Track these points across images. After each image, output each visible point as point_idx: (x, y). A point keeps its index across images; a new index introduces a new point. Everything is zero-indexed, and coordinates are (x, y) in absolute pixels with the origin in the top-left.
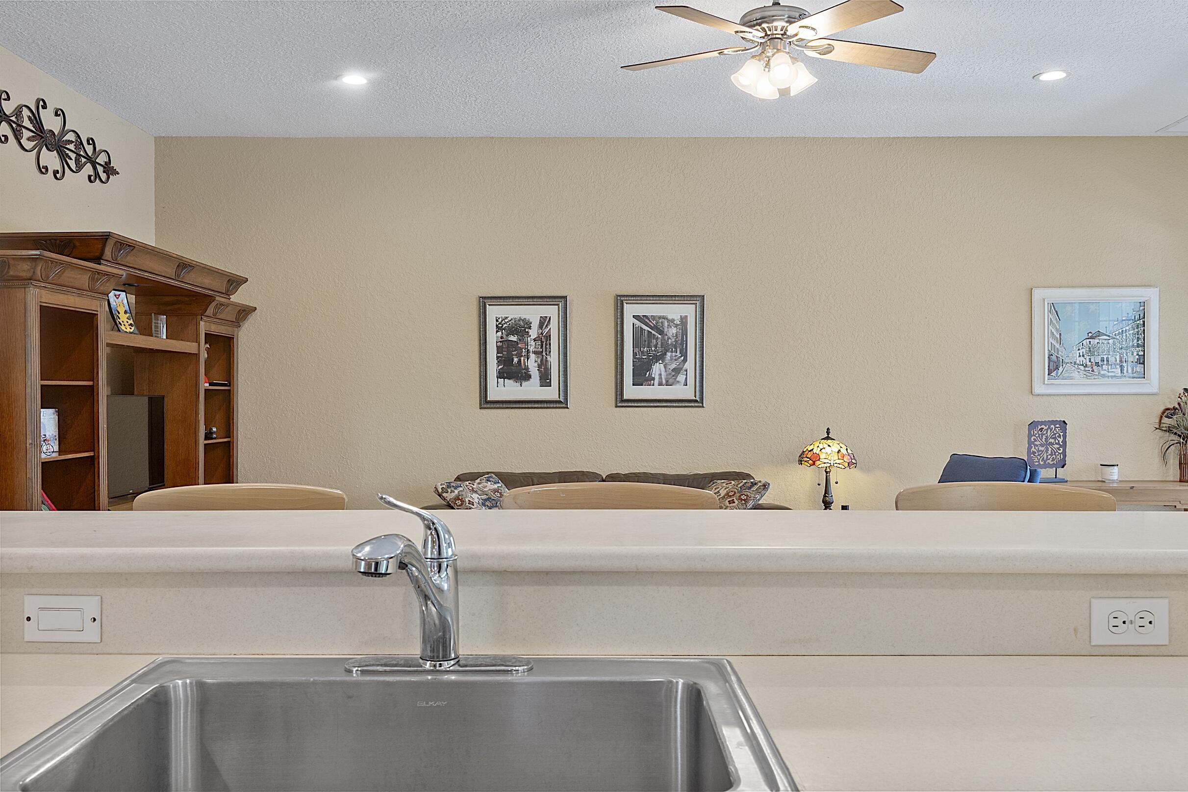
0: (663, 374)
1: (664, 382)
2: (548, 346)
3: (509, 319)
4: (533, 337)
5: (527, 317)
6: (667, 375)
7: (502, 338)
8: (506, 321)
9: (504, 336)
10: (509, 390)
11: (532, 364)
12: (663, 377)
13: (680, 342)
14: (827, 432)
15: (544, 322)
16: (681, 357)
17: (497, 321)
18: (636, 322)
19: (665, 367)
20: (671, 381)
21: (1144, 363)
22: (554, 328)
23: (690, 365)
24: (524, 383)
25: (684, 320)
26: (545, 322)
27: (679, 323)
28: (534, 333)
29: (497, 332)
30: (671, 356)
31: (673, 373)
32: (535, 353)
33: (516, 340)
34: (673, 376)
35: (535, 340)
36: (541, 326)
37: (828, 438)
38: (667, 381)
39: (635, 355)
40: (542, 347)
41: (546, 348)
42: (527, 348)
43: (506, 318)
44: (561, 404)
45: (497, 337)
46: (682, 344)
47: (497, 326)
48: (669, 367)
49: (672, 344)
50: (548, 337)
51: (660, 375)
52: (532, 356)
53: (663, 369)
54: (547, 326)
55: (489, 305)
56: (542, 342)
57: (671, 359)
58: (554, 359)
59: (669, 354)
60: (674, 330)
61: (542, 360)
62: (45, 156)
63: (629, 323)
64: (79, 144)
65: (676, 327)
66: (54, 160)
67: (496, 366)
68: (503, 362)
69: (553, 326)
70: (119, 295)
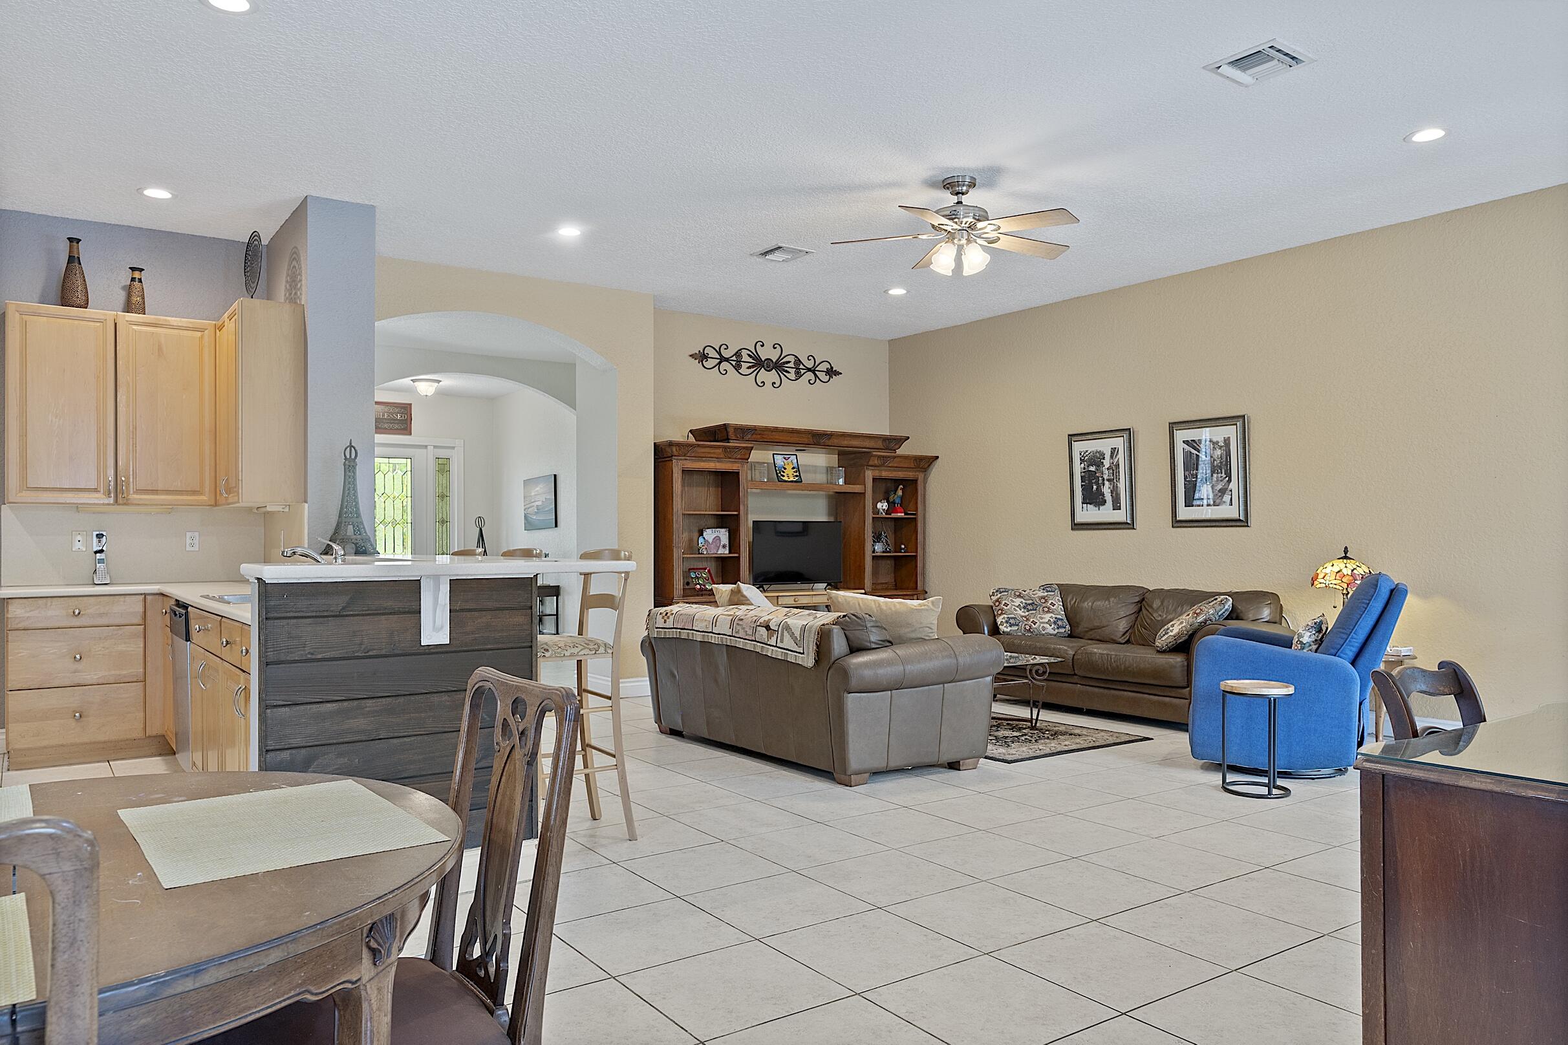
0: (1211, 494)
1: (1212, 503)
3: (1089, 452)
4: (1106, 467)
6: (1214, 496)
7: (1084, 468)
8: (1087, 454)
10: (1089, 513)
11: (1106, 490)
12: (1210, 497)
13: (1224, 463)
14: (1344, 551)
15: (1114, 451)
16: (1226, 477)
17: (1081, 454)
18: (1186, 446)
19: (1212, 488)
20: (1218, 501)
22: (1121, 457)
23: (1233, 485)
24: (1101, 508)
25: (1227, 441)
27: (1222, 444)
28: (1107, 463)
29: (1081, 463)
30: (1217, 477)
31: (1220, 494)
32: (1108, 480)
34: (1220, 496)
35: (1108, 469)
36: (1112, 457)
37: (1345, 557)
38: (1214, 502)
39: (1185, 478)
41: (1116, 476)
43: (1087, 451)
44: (1129, 525)
45: (1081, 468)
46: (1226, 465)
48: (1216, 488)
49: (1217, 465)
50: (1118, 466)
51: (1208, 495)
52: (1107, 483)
53: (1210, 489)
55: (1074, 441)
56: (1113, 470)
57: (1217, 480)
58: (1122, 485)
59: (1215, 475)
60: (1218, 452)
61: (1114, 486)
62: (763, 375)
63: (1180, 447)
64: (798, 361)
65: (1220, 449)
66: (772, 376)
67: (1081, 493)
68: (1086, 489)
69: (1121, 456)
70: (789, 458)
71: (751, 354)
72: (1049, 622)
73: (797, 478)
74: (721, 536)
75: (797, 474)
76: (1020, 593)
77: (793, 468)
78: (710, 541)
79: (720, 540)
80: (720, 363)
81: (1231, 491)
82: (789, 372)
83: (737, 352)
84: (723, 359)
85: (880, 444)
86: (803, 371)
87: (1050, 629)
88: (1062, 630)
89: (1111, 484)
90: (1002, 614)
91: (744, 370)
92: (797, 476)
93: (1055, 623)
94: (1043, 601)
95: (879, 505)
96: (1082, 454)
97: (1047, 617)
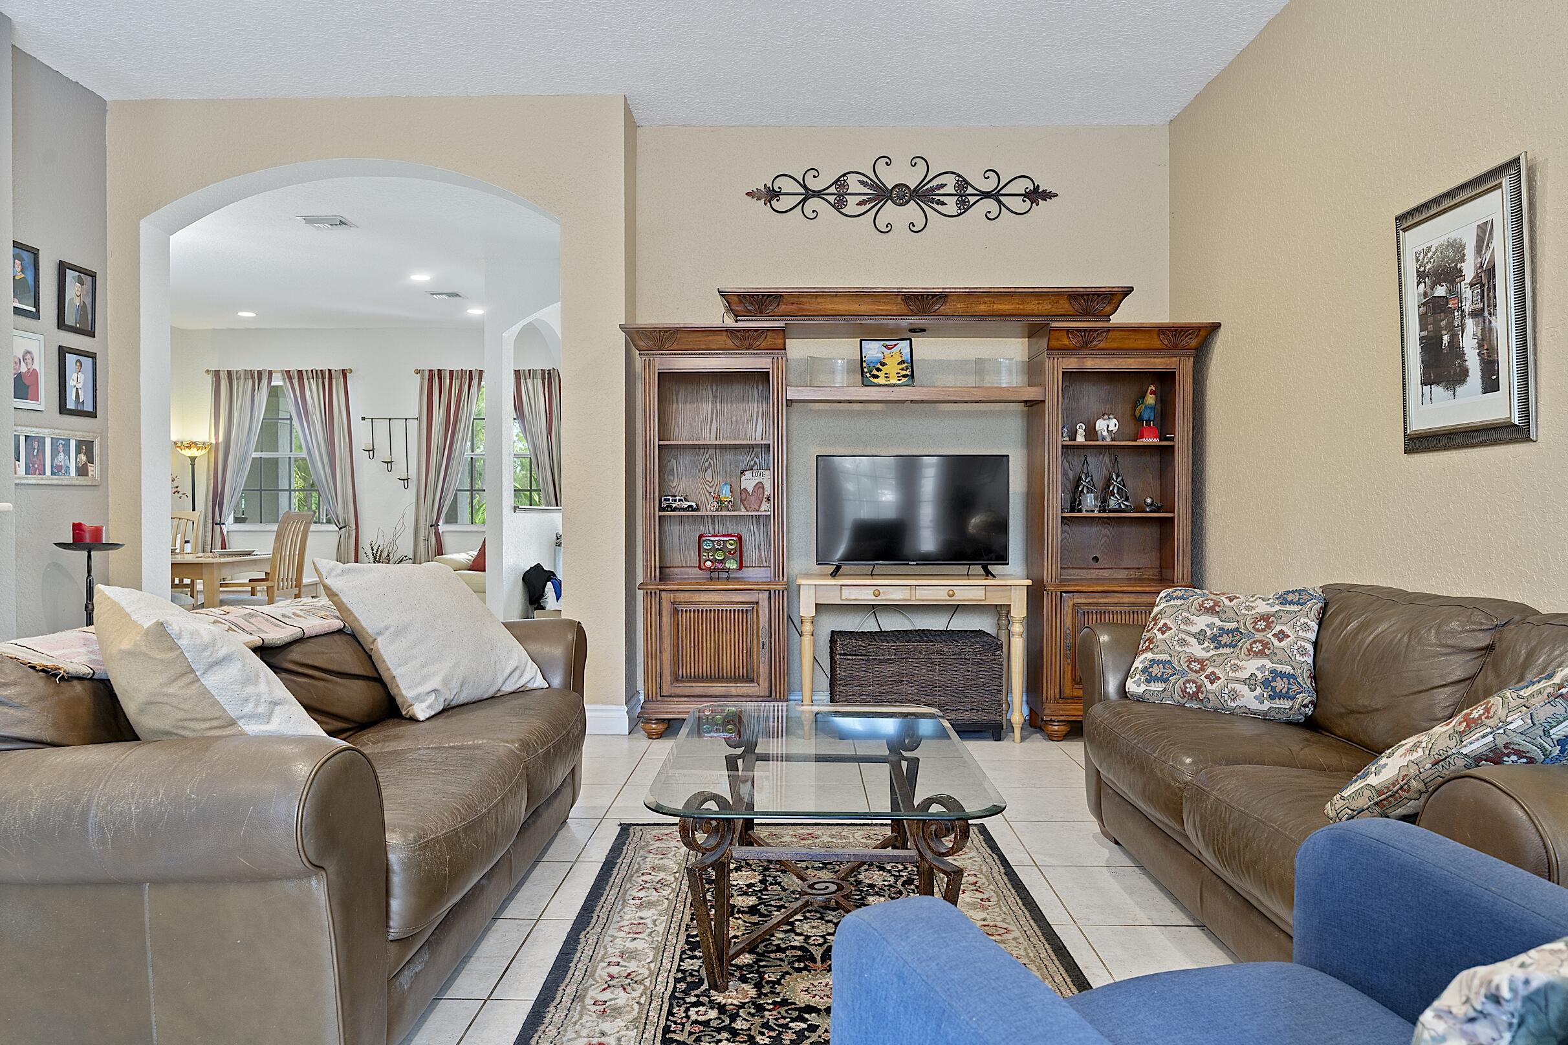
2: (1491, 294)
3: (1433, 249)
4: (1468, 279)
5: (1453, 236)
7: (1425, 294)
9: (1429, 291)
10: (1437, 409)
11: (1469, 342)
15: (1484, 233)
17: (1417, 260)
22: (1498, 245)
24: (1460, 390)
26: (1485, 235)
28: (1469, 270)
29: (1419, 284)
32: (1472, 314)
33: (1444, 294)
35: (1472, 285)
36: (1479, 250)
40: (1482, 299)
41: (1489, 299)
42: (1462, 306)
43: (1429, 248)
44: (1518, 431)
45: (1419, 296)
47: (1417, 271)
50: (1491, 271)
52: (1470, 323)
54: (1488, 245)
55: (1407, 231)
56: (1482, 286)
58: (1501, 323)
61: (1483, 329)
62: (890, 212)
64: (963, 183)
66: (912, 211)
67: (1419, 360)
68: (1430, 346)
69: (1497, 242)
70: (895, 345)
71: (865, 179)
72: (1250, 683)
73: (904, 380)
74: (764, 482)
75: (908, 372)
76: (1216, 604)
77: (903, 362)
78: (750, 490)
79: (764, 489)
80: (804, 201)
82: (943, 204)
83: (838, 180)
84: (809, 194)
85: (1065, 306)
86: (972, 199)
87: (1250, 699)
88: (1285, 704)
89: (1477, 325)
90: (1148, 648)
91: (852, 206)
92: (904, 376)
93: (1266, 683)
94: (1262, 625)
95: (1101, 425)
96: (1421, 258)
97: (1252, 666)
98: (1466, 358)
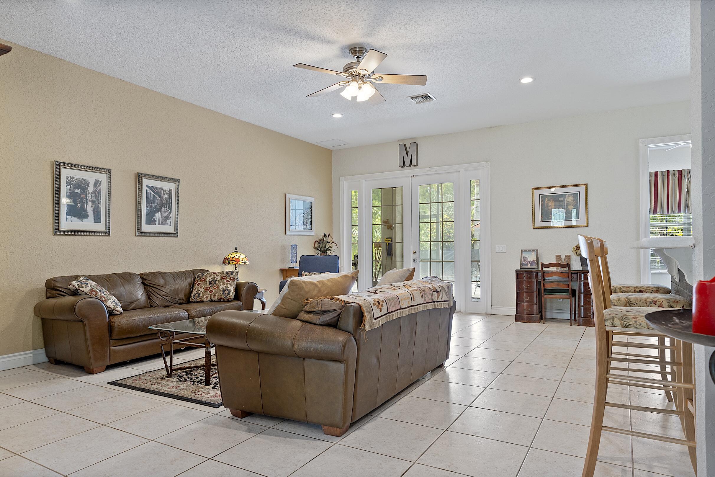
0: (160, 219)
1: (161, 223)
2: (99, 198)
3: (75, 178)
4: (90, 191)
5: (87, 179)
6: (162, 219)
7: (70, 190)
8: (73, 179)
9: (72, 189)
10: (75, 224)
11: (89, 208)
12: (160, 220)
13: (168, 202)
14: (235, 249)
15: (97, 183)
16: (169, 210)
17: (67, 178)
18: (148, 189)
19: (161, 215)
20: (164, 223)
21: (311, 225)
22: (103, 187)
23: (172, 215)
24: (84, 220)
25: (170, 191)
26: (98, 183)
27: (168, 192)
28: (91, 189)
29: (67, 186)
30: (164, 210)
31: (165, 219)
32: (91, 201)
33: (79, 192)
34: (165, 220)
35: (91, 193)
36: (95, 185)
37: (236, 252)
38: (162, 223)
39: (147, 207)
40: (96, 198)
41: (98, 199)
42: (87, 198)
43: (74, 178)
44: (106, 233)
45: (67, 189)
46: (169, 204)
47: (67, 182)
48: (163, 215)
49: (165, 203)
50: (100, 193)
51: (159, 219)
52: (90, 204)
53: (160, 216)
54: (99, 186)
55: (63, 168)
56: (96, 195)
57: (164, 211)
58: (102, 206)
59: (163, 208)
60: (165, 196)
61: (95, 206)
63: (145, 189)
65: (167, 194)
67: (66, 208)
81: (171, 218)
89: (93, 204)
98: (88, 212)
